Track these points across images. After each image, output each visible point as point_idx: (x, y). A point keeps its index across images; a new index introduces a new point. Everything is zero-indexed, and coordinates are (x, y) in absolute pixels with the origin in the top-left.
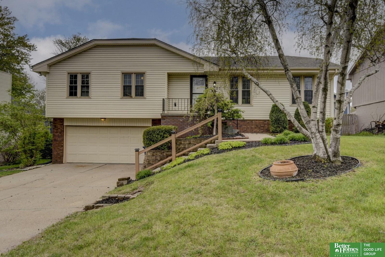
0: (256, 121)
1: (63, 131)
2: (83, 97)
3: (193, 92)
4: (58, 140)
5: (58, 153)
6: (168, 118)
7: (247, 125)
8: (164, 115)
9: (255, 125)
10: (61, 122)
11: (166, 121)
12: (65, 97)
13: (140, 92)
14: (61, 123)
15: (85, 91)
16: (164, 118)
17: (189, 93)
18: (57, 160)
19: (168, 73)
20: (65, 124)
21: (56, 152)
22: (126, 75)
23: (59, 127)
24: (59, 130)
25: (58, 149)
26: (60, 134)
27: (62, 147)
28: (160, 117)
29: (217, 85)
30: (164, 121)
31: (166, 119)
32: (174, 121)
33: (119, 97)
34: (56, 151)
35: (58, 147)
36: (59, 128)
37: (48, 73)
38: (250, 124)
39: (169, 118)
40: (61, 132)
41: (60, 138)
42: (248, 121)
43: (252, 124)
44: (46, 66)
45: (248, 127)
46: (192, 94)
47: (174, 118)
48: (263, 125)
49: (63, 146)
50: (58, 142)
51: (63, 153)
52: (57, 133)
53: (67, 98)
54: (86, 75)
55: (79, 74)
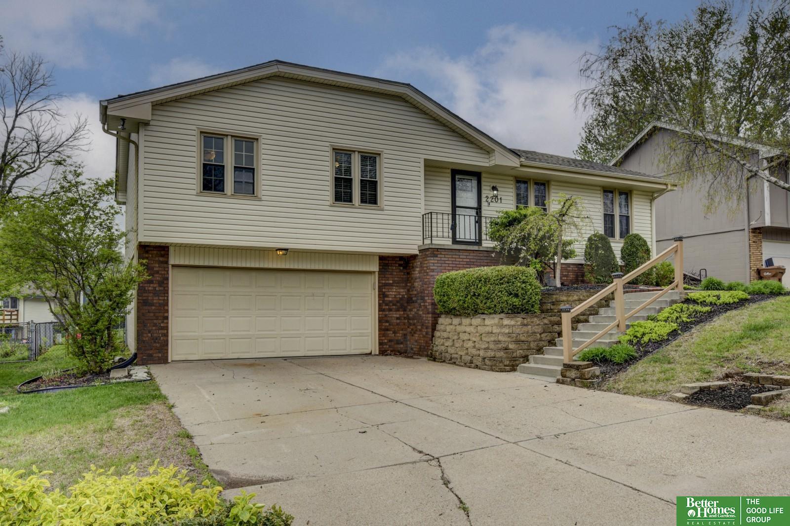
1: (167, 279)
2: (238, 195)
3: (457, 204)
4: (155, 301)
5: (155, 335)
6: (443, 253)
8: (433, 247)
10: (162, 256)
11: (439, 259)
12: (194, 192)
13: (370, 195)
14: (161, 259)
15: (242, 182)
16: (435, 252)
17: (450, 205)
18: (151, 355)
19: (425, 160)
20: (172, 261)
21: (150, 335)
22: (342, 154)
23: (155, 269)
24: (158, 277)
25: (155, 325)
26: (160, 286)
27: (165, 321)
28: (417, 252)
29: (499, 193)
30: (435, 258)
31: (439, 256)
32: (453, 259)
33: (328, 203)
34: (149, 332)
35: (155, 321)
36: (157, 272)
37: (146, 124)
39: (452, 253)
40: (163, 283)
41: (161, 298)
44: (149, 106)
46: (454, 207)
47: (454, 253)
49: (167, 318)
50: (153, 308)
51: (168, 336)
52: (151, 285)
53: (197, 195)
54: (246, 143)
55: (229, 137)
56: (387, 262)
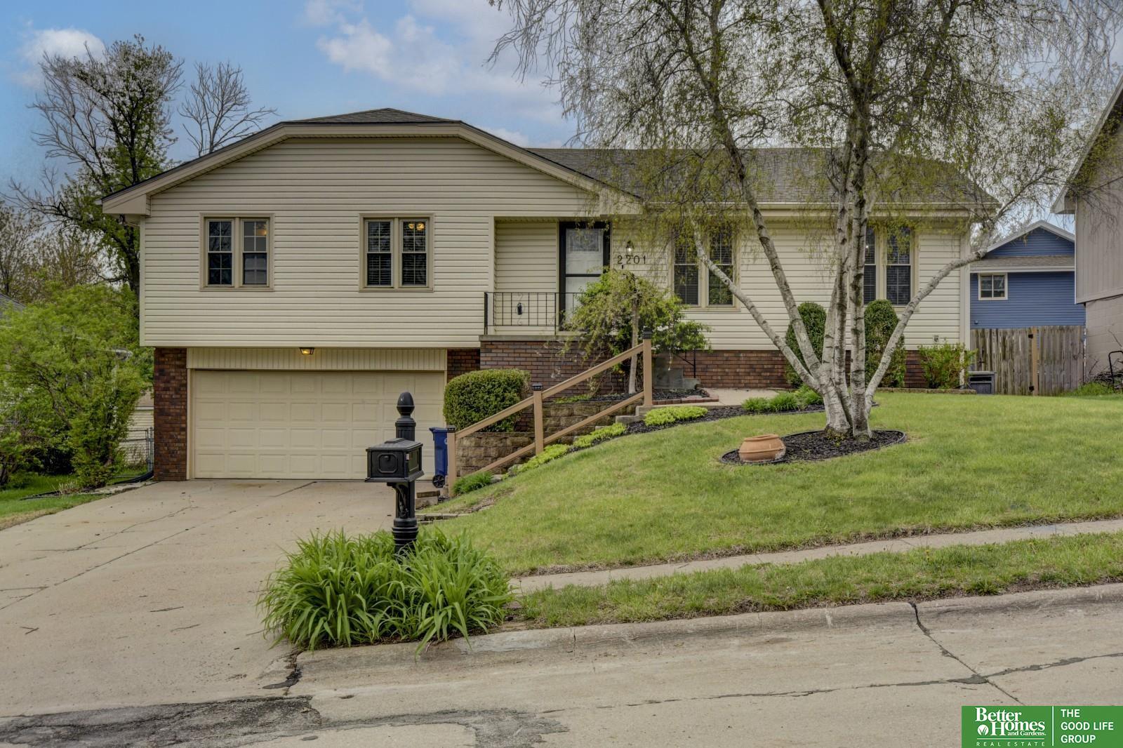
0: (750, 355)
1: (186, 385)
2: (249, 287)
3: (569, 271)
4: (171, 411)
5: (172, 448)
6: (499, 347)
7: (725, 366)
8: (490, 339)
9: (748, 366)
10: (179, 359)
11: (495, 355)
12: (197, 288)
13: (416, 272)
14: (178, 363)
15: (253, 271)
16: (487, 347)
17: (556, 273)
18: (167, 471)
19: (495, 218)
20: (190, 365)
21: (166, 448)
23: (172, 374)
24: (174, 384)
25: (171, 437)
26: (177, 394)
27: (183, 433)
28: (478, 345)
29: (636, 250)
30: (488, 355)
31: (493, 351)
32: (516, 355)
33: (357, 288)
34: (166, 445)
35: (172, 433)
36: (174, 378)
37: (146, 217)
38: (733, 362)
39: (504, 347)
40: (180, 390)
41: (177, 407)
42: (726, 355)
43: (739, 363)
44: (144, 199)
45: (727, 370)
46: (563, 276)
47: (518, 347)
48: (770, 366)
49: (185, 429)
50: (170, 418)
51: (186, 450)
52: (168, 393)
53: (201, 291)
54: (256, 224)
55: (237, 220)
56: (459, 357)
